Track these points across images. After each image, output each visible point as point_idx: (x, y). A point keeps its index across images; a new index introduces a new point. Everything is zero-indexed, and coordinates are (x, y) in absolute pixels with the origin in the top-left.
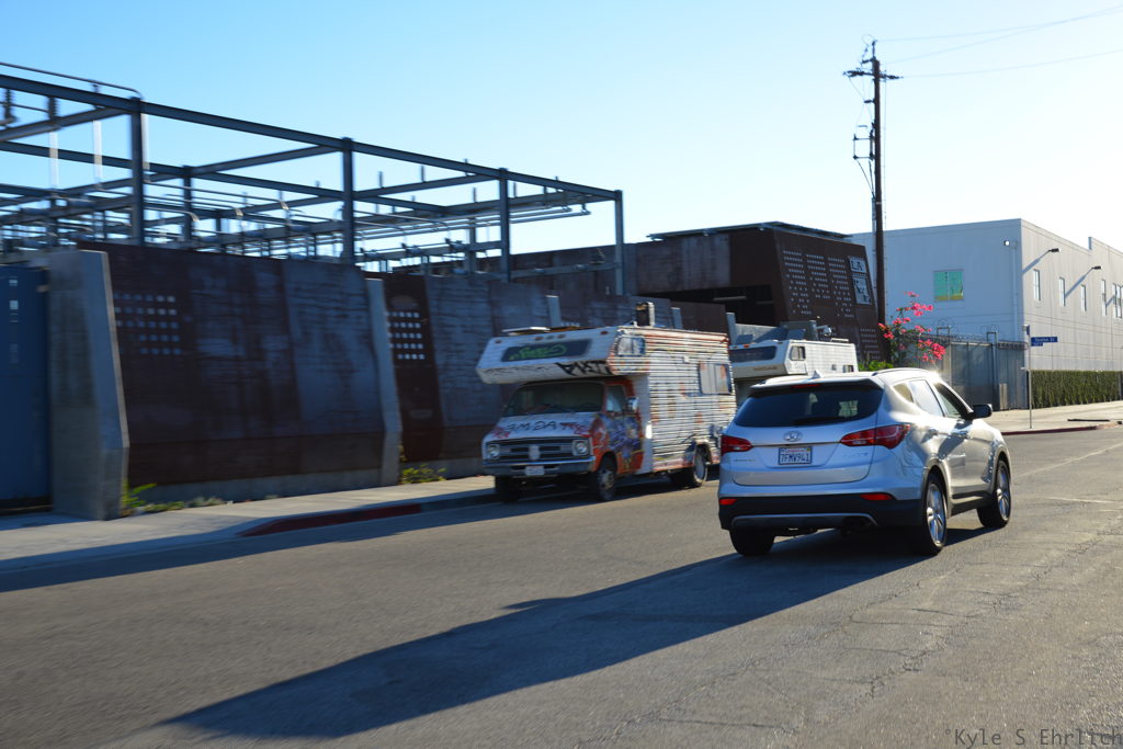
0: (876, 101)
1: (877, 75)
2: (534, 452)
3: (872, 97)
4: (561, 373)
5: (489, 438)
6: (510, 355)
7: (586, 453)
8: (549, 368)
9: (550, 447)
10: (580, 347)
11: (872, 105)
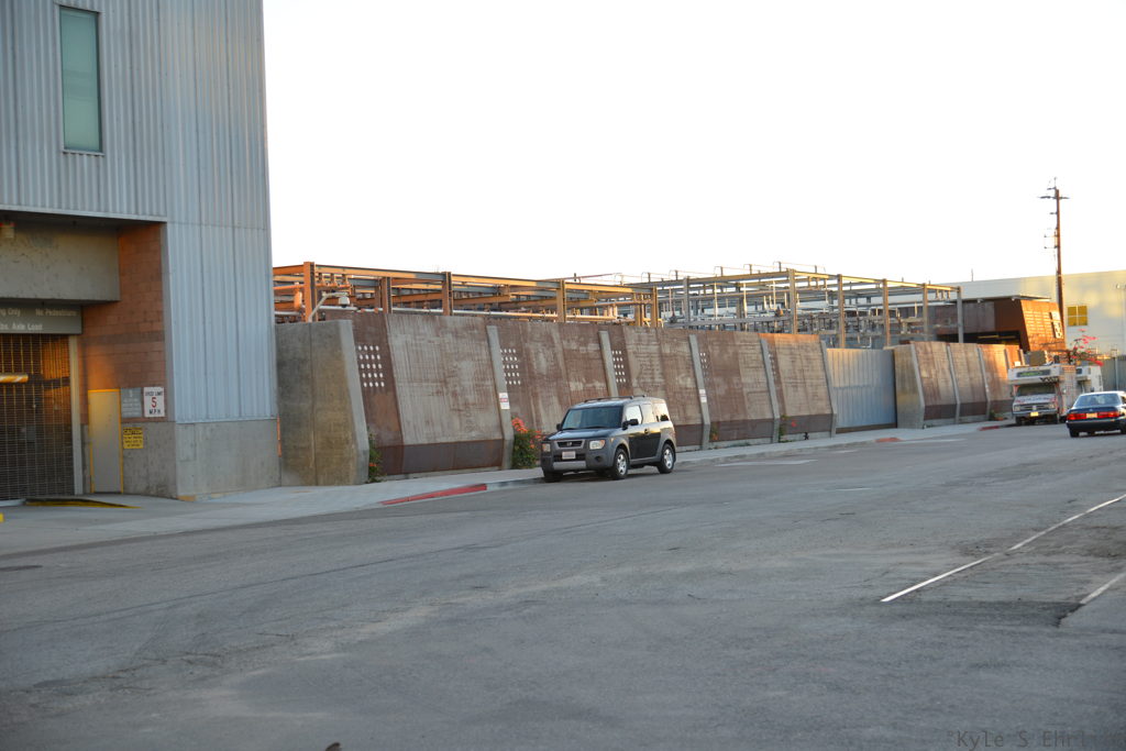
0: (1058, 213)
1: (1057, 197)
2: (1034, 408)
3: (1055, 211)
4: (1040, 381)
5: (1015, 404)
6: (1019, 375)
7: (1053, 408)
8: (1037, 379)
9: (1040, 407)
10: (1048, 372)
11: (1055, 216)
